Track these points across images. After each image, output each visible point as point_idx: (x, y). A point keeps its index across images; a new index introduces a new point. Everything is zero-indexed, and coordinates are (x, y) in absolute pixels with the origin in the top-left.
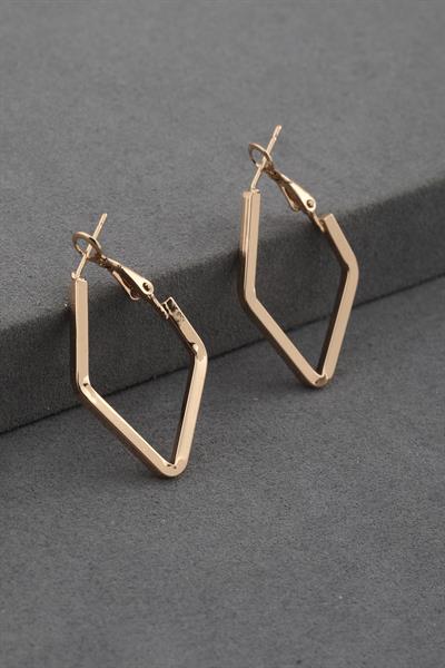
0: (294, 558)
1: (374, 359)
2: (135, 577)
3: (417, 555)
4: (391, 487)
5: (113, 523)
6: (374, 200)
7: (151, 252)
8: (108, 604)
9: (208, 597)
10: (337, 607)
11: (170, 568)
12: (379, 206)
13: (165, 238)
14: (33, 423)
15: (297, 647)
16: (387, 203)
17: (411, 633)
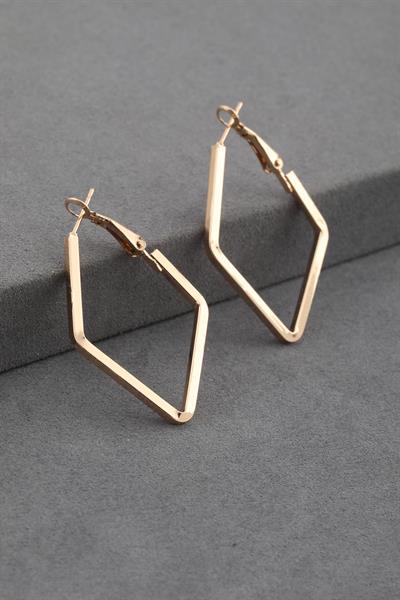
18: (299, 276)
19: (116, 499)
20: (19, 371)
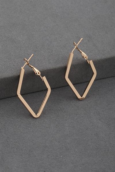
0: (56, 144)
1: (98, 94)
2: (17, 142)
3: (85, 149)
4: (87, 129)
5: (18, 127)
6: (105, 57)
7: (45, 63)
8: (7, 148)
9: (31, 150)
10: (60, 159)
11: (26, 141)
12: (106, 59)
13: (50, 60)
14: (10, 97)
15: (46, 167)
16: (108, 58)
17: (74, 169)
18: (88, 82)
19: (17, 149)
20: (8, 99)
